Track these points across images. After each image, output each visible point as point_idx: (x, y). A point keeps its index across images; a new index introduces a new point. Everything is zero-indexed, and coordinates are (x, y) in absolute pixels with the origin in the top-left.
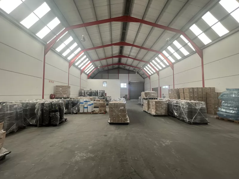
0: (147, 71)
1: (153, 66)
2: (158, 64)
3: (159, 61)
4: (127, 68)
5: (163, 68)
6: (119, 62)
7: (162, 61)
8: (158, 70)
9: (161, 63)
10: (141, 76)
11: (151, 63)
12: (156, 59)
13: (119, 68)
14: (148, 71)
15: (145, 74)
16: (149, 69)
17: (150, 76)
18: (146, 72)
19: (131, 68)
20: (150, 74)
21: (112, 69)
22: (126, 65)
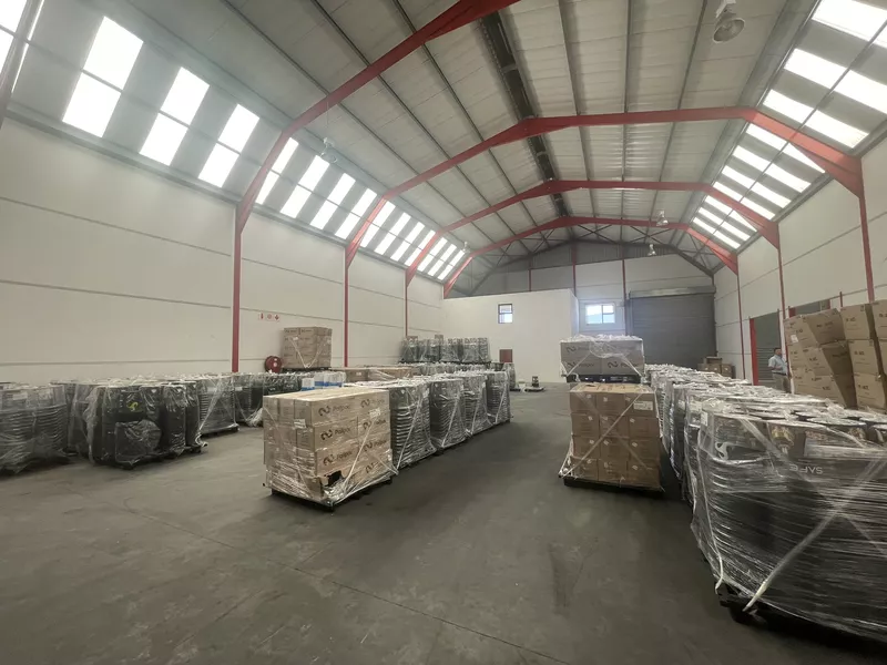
0: (711, 230)
1: (736, 196)
2: (761, 177)
3: (759, 163)
4: (612, 232)
5: (799, 199)
6: (564, 216)
7: (777, 157)
8: (769, 215)
9: (776, 172)
10: (693, 261)
11: (718, 186)
12: (741, 153)
13: (574, 241)
14: (719, 228)
15: (707, 250)
16: (718, 221)
17: (734, 254)
18: (711, 237)
19: (631, 234)
20: (736, 245)
21: (543, 251)
22: (595, 220)
